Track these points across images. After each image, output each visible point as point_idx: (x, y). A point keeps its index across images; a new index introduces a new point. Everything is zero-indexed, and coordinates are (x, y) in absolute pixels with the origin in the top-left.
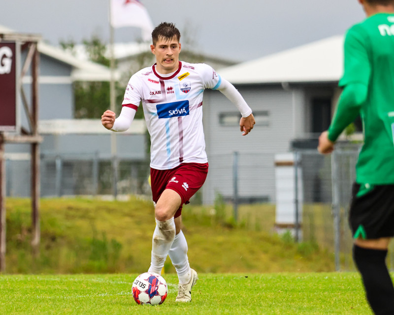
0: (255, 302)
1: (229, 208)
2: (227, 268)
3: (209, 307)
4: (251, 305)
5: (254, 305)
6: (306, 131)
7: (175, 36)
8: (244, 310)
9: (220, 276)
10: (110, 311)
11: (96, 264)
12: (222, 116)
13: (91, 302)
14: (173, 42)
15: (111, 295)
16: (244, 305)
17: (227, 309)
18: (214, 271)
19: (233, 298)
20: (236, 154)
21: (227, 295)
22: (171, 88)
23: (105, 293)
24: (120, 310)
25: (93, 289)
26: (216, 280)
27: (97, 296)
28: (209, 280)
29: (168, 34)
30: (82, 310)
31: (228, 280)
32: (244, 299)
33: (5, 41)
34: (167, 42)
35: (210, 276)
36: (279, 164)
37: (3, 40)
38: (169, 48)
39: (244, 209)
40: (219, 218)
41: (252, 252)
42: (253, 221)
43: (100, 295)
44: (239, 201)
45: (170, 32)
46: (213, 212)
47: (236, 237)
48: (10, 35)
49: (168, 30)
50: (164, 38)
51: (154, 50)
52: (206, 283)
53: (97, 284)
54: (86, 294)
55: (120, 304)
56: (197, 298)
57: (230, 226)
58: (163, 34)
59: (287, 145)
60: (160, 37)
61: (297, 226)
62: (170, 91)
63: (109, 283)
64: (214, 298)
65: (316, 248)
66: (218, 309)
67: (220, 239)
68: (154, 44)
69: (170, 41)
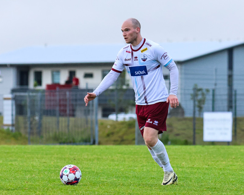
6: (17, 85)
36: (5, 99)
59: (9, 91)
61: (13, 125)
65: (20, 135)
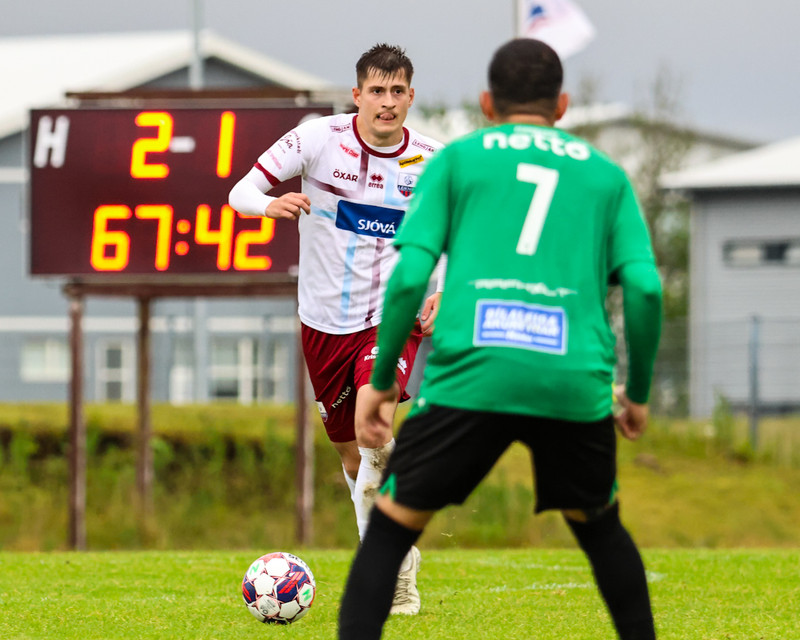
0: (789, 605)
1: (741, 425)
2: (737, 539)
3: (701, 614)
4: (783, 610)
5: (789, 610)
7: (402, 70)
8: (768, 618)
9: (724, 554)
10: (511, 620)
11: (486, 530)
12: (729, 248)
13: (474, 604)
14: (396, 82)
15: (514, 590)
16: (769, 610)
17: (736, 617)
18: (711, 544)
19: (748, 596)
20: (756, 320)
21: (737, 589)
22: (380, 178)
23: (501, 585)
24: (530, 619)
25: (480, 577)
26: (715, 561)
27: (486, 591)
28: (701, 562)
29: (388, 66)
30: (457, 618)
31: (738, 562)
32: (768, 597)
33: (315, 104)
34: (385, 82)
35: (704, 553)
37: (310, 103)
38: (388, 93)
39: (771, 427)
40: (721, 443)
41: (785, 508)
42: (788, 449)
43: (492, 590)
44: (760, 410)
45: (391, 61)
46: (709, 432)
47: (754, 479)
48: (324, 92)
49: (389, 58)
50: (378, 72)
51: (359, 98)
52: (695, 569)
53: (487, 569)
54: (466, 588)
55: (532, 609)
56: (679, 597)
57: (743, 459)
58: (378, 65)
60: (371, 71)
62: (376, 182)
63: (511, 568)
64: (711, 596)
66: (718, 618)
67: (724, 482)
68: (360, 86)
69: (391, 80)
